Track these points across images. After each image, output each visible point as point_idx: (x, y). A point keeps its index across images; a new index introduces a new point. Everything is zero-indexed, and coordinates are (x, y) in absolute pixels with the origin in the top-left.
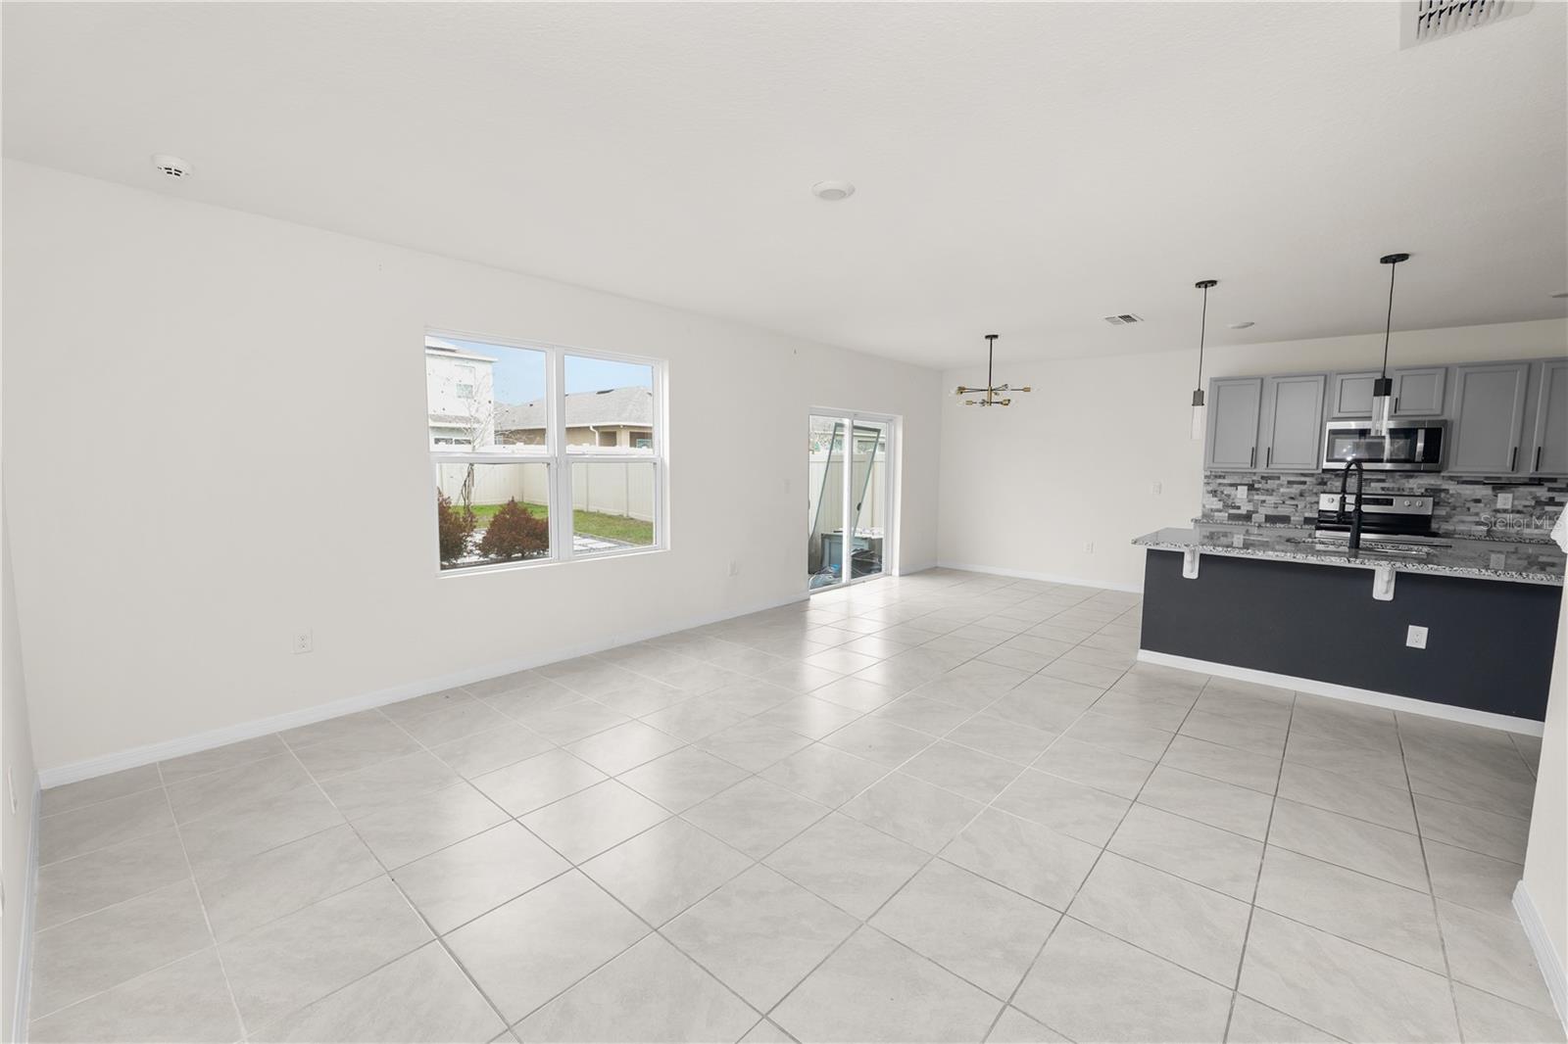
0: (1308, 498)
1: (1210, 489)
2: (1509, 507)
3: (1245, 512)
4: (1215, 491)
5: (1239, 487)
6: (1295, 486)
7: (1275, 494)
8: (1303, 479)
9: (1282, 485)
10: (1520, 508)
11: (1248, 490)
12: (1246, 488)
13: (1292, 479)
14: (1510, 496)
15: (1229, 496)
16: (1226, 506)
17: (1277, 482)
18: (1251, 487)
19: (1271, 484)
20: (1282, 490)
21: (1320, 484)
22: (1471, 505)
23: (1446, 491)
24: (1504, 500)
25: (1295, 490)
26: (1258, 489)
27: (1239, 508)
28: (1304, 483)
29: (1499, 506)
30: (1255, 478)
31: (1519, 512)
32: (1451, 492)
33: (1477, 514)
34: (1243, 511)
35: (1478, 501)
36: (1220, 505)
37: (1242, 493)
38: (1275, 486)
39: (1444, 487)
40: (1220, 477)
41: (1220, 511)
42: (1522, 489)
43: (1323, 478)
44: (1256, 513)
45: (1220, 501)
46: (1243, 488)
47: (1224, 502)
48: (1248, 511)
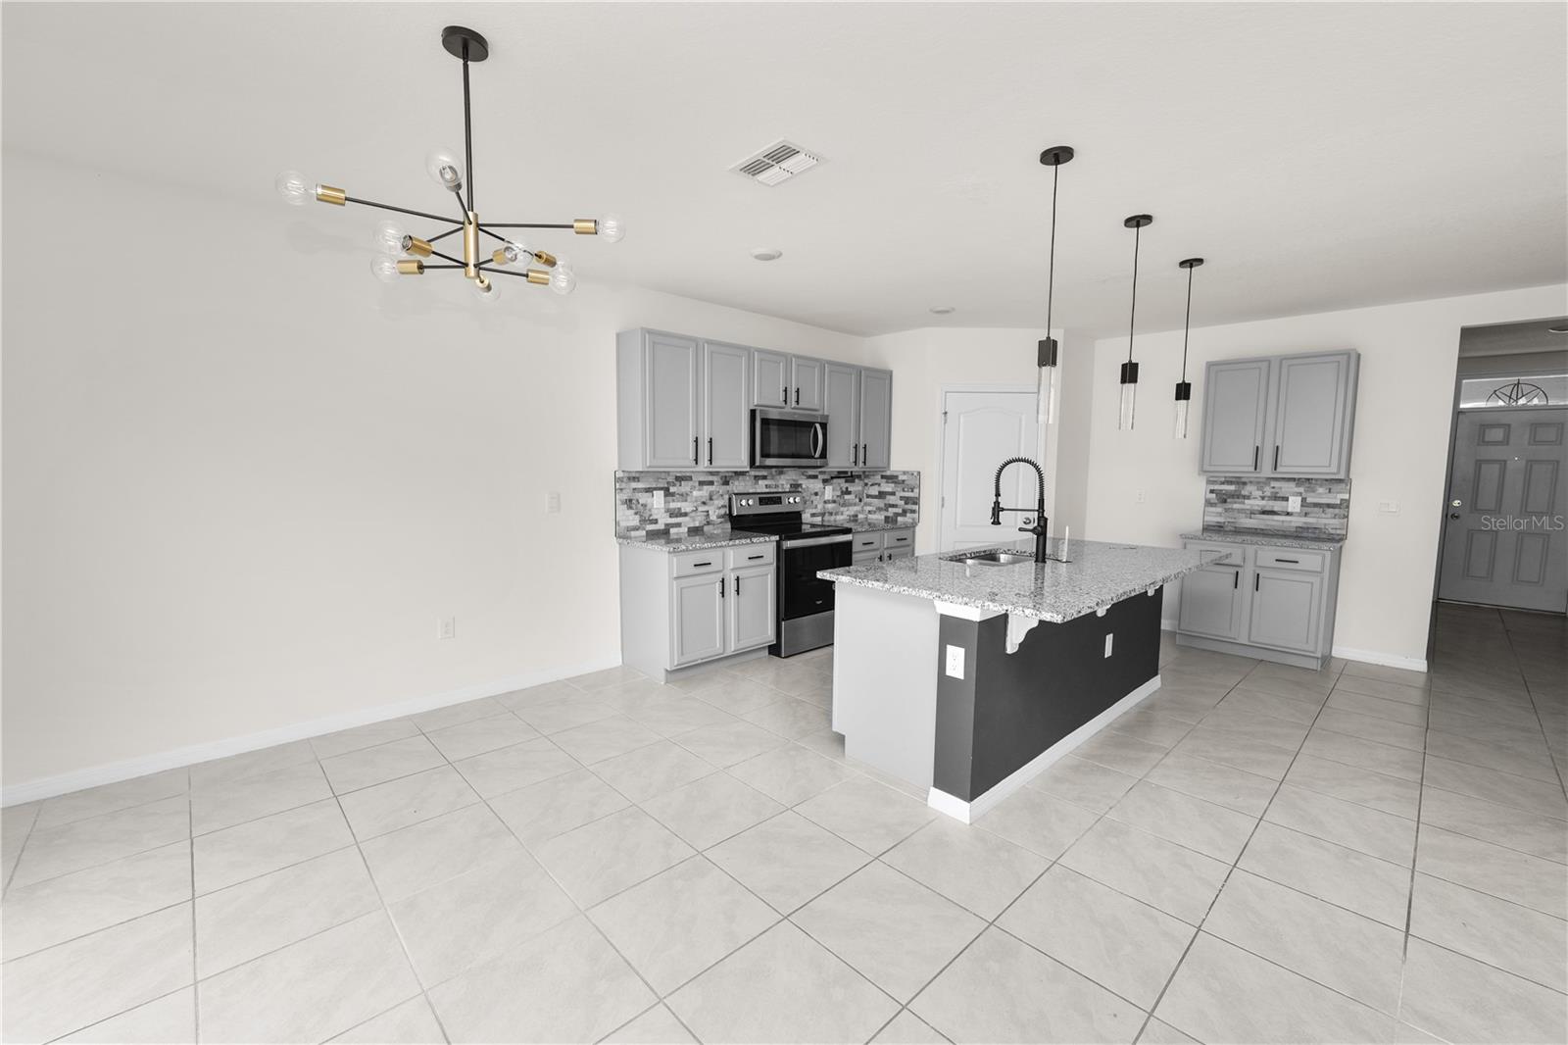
0: (716, 502)
1: (625, 497)
2: (830, 498)
3: (663, 527)
4: (630, 501)
5: (655, 492)
6: (705, 487)
7: (689, 498)
8: (710, 478)
9: (693, 488)
10: (835, 498)
11: (666, 496)
12: (662, 492)
13: (702, 479)
14: (831, 487)
15: (644, 505)
16: (643, 521)
17: (690, 483)
18: (668, 493)
19: (685, 487)
20: (695, 493)
21: (723, 484)
22: (814, 498)
23: (800, 485)
24: (829, 492)
25: (706, 490)
26: (673, 494)
27: (656, 522)
28: (711, 483)
29: (826, 498)
30: (671, 479)
31: (834, 502)
32: (804, 486)
33: (816, 507)
34: (660, 526)
35: (816, 494)
36: (635, 521)
37: (658, 500)
38: (688, 489)
39: (800, 482)
40: (635, 479)
41: (636, 529)
42: (835, 480)
43: (726, 477)
44: (678, 525)
45: (636, 514)
46: (659, 495)
47: (641, 516)
48: (666, 525)
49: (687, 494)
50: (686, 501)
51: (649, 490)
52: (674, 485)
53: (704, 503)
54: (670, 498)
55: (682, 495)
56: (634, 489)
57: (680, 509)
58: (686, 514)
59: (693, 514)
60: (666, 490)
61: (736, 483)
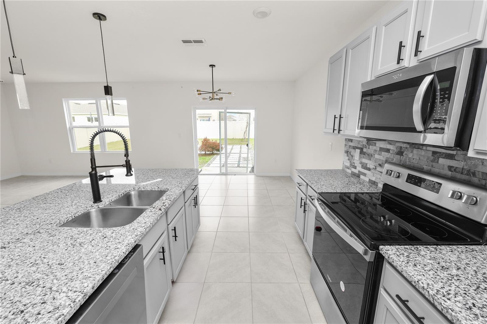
1: (346, 149)
4: (348, 152)
5: (356, 150)
7: (372, 158)
9: (375, 152)
11: (360, 153)
13: (382, 146)
15: (352, 157)
16: (351, 165)
17: (375, 148)
18: (362, 152)
19: (371, 150)
26: (364, 153)
30: (364, 143)
34: (357, 171)
36: (348, 163)
37: (357, 155)
38: (372, 152)
40: (351, 141)
41: (349, 168)
43: (401, 147)
44: (365, 175)
45: (349, 159)
46: (358, 151)
47: (350, 162)
48: (359, 171)
49: (371, 155)
50: (370, 160)
51: (355, 148)
52: (366, 147)
53: (380, 165)
54: (362, 155)
55: (369, 155)
56: (350, 146)
57: (367, 164)
58: (369, 169)
59: (372, 171)
60: (361, 149)
61: (410, 155)
